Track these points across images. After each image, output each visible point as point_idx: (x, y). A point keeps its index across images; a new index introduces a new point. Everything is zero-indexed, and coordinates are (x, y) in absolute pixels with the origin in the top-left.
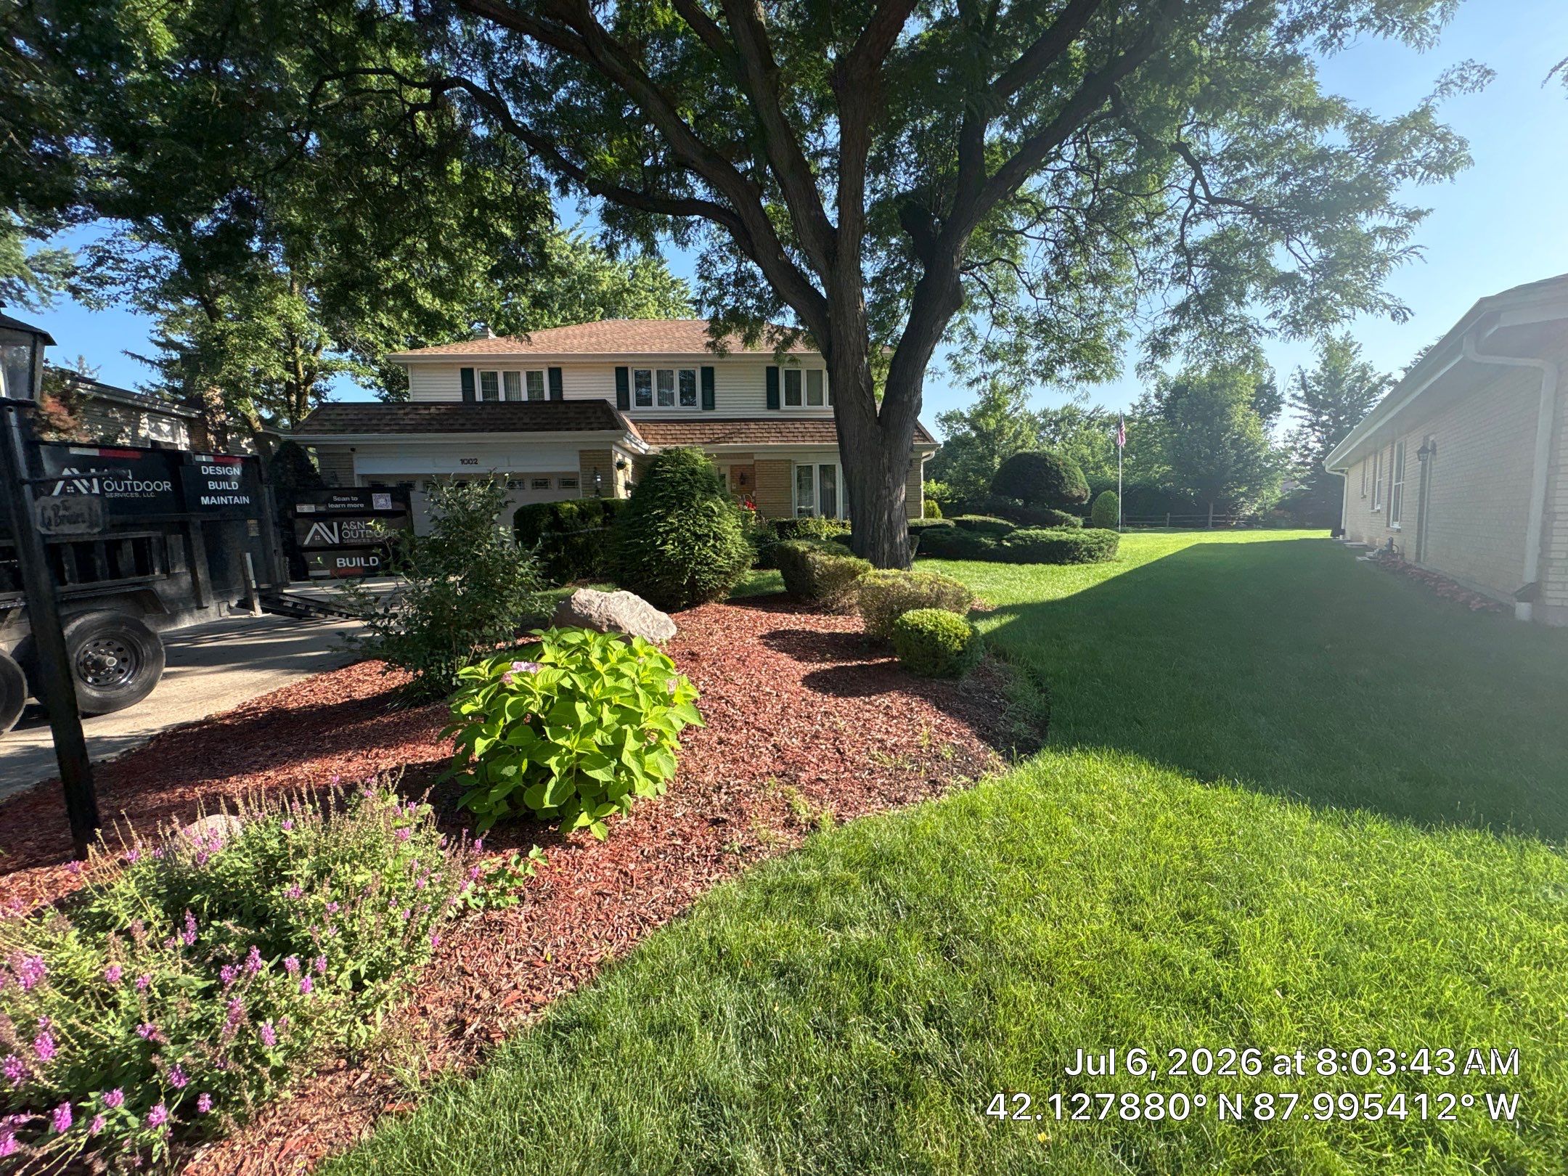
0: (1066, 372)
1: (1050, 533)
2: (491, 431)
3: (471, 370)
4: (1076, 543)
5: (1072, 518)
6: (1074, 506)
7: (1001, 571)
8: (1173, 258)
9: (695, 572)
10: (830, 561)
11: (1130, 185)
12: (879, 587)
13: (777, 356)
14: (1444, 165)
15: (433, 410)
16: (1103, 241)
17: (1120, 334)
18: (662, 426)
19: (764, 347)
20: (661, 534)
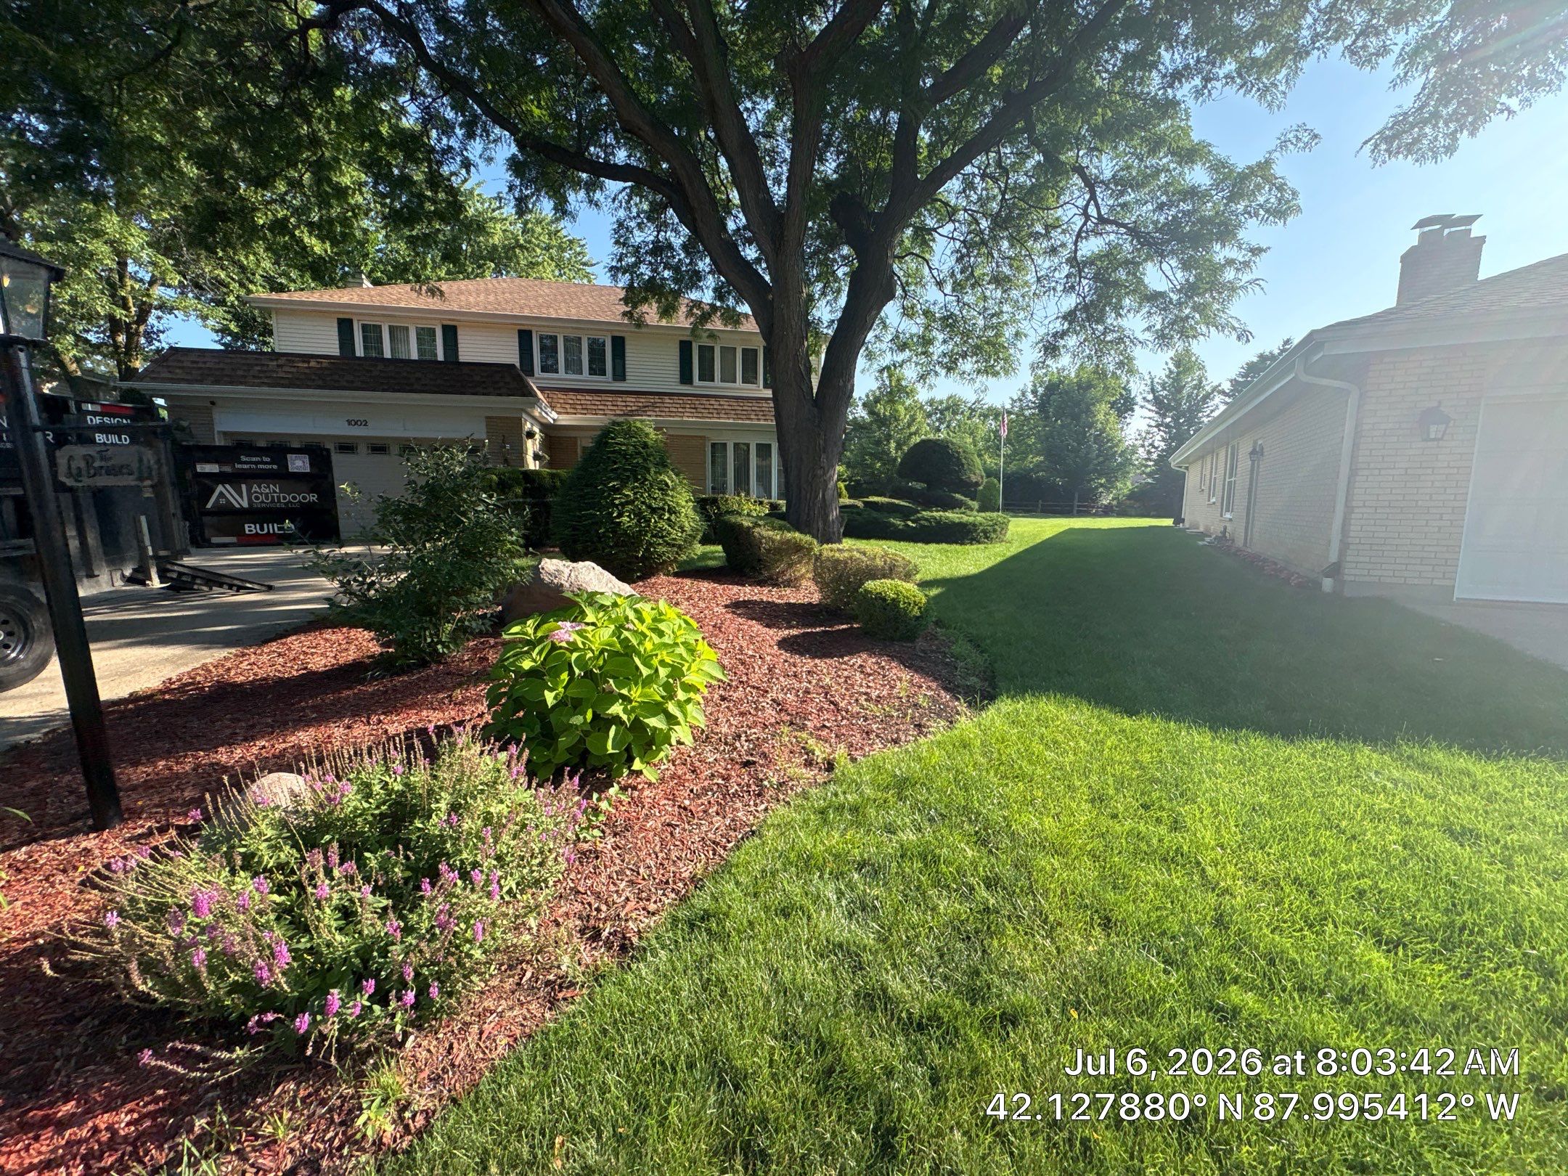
0: (968, 365)
1: (952, 516)
2: (384, 390)
3: (351, 321)
4: (974, 525)
5: (970, 503)
6: (969, 489)
7: (911, 550)
8: (1066, 269)
9: (650, 544)
10: (777, 535)
11: (1034, 197)
12: (838, 561)
13: (694, 330)
14: (1280, 212)
15: (313, 364)
16: (1005, 244)
17: (1017, 335)
18: (571, 395)
19: (682, 320)
20: (617, 506)
